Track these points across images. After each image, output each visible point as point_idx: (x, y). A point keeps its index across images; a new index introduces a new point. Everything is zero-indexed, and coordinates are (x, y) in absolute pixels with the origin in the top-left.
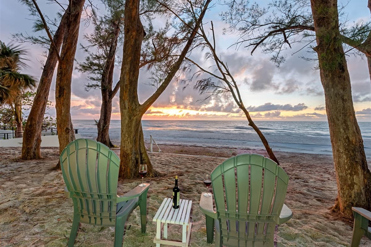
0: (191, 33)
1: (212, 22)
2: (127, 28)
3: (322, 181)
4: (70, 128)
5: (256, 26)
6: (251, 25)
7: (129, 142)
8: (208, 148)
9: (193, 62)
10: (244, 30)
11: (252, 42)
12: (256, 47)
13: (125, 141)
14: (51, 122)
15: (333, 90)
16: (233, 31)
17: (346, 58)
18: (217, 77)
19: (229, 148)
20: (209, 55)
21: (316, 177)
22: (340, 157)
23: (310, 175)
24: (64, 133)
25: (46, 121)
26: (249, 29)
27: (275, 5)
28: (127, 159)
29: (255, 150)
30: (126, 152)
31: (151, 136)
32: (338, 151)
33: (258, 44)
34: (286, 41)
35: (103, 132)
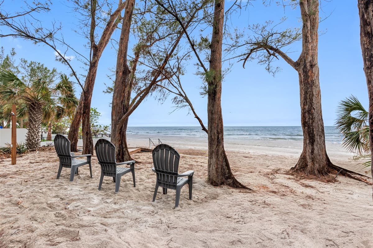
2: (117, 70)
4: (89, 132)
11: (241, 58)
12: (245, 62)
14: (100, 129)
24: (85, 135)
25: (97, 128)
33: (246, 59)
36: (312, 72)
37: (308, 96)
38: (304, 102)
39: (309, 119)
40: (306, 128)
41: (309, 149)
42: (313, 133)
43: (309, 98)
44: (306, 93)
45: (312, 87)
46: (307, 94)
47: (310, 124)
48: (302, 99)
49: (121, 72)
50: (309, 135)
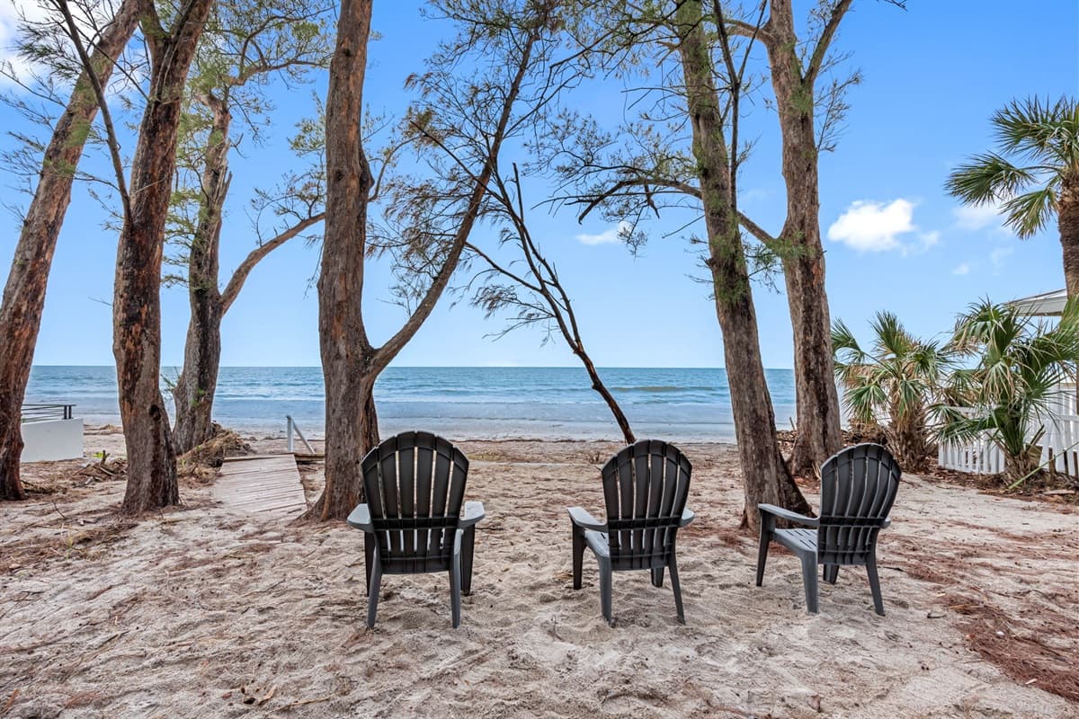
0: (474, 187)
1: (514, 164)
2: (337, 168)
3: (722, 490)
5: (592, 169)
6: (582, 164)
7: (350, 436)
8: (471, 443)
9: (477, 251)
10: (568, 171)
12: (589, 209)
13: (340, 433)
15: (734, 334)
16: (544, 170)
17: (750, 284)
18: (527, 285)
19: (523, 441)
20: (508, 234)
21: (713, 486)
22: (745, 442)
23: (702, 483)
24: (144, 421)
26: (578, 172)
27: (630, 131)
28: (346, 476)
29: (584, 441)
30: (345, 458)
31: (289, 418)
32: (743, 432)
33: (594, 202)
34: (650, 203)
35: (196, 413)
36: (818, 267)
37: (814, 315)
38: (805, 329)
39: (816, 363)
40: (812, 382)
41: (817, 426)
42: (825, 394)
43: (817, 321)
44: (808, 309)
45: (819, 298)
46: (812, 311)
47: (818, 373)
48: (800, 321)
49: (353, 176)
50: (818, 398)
